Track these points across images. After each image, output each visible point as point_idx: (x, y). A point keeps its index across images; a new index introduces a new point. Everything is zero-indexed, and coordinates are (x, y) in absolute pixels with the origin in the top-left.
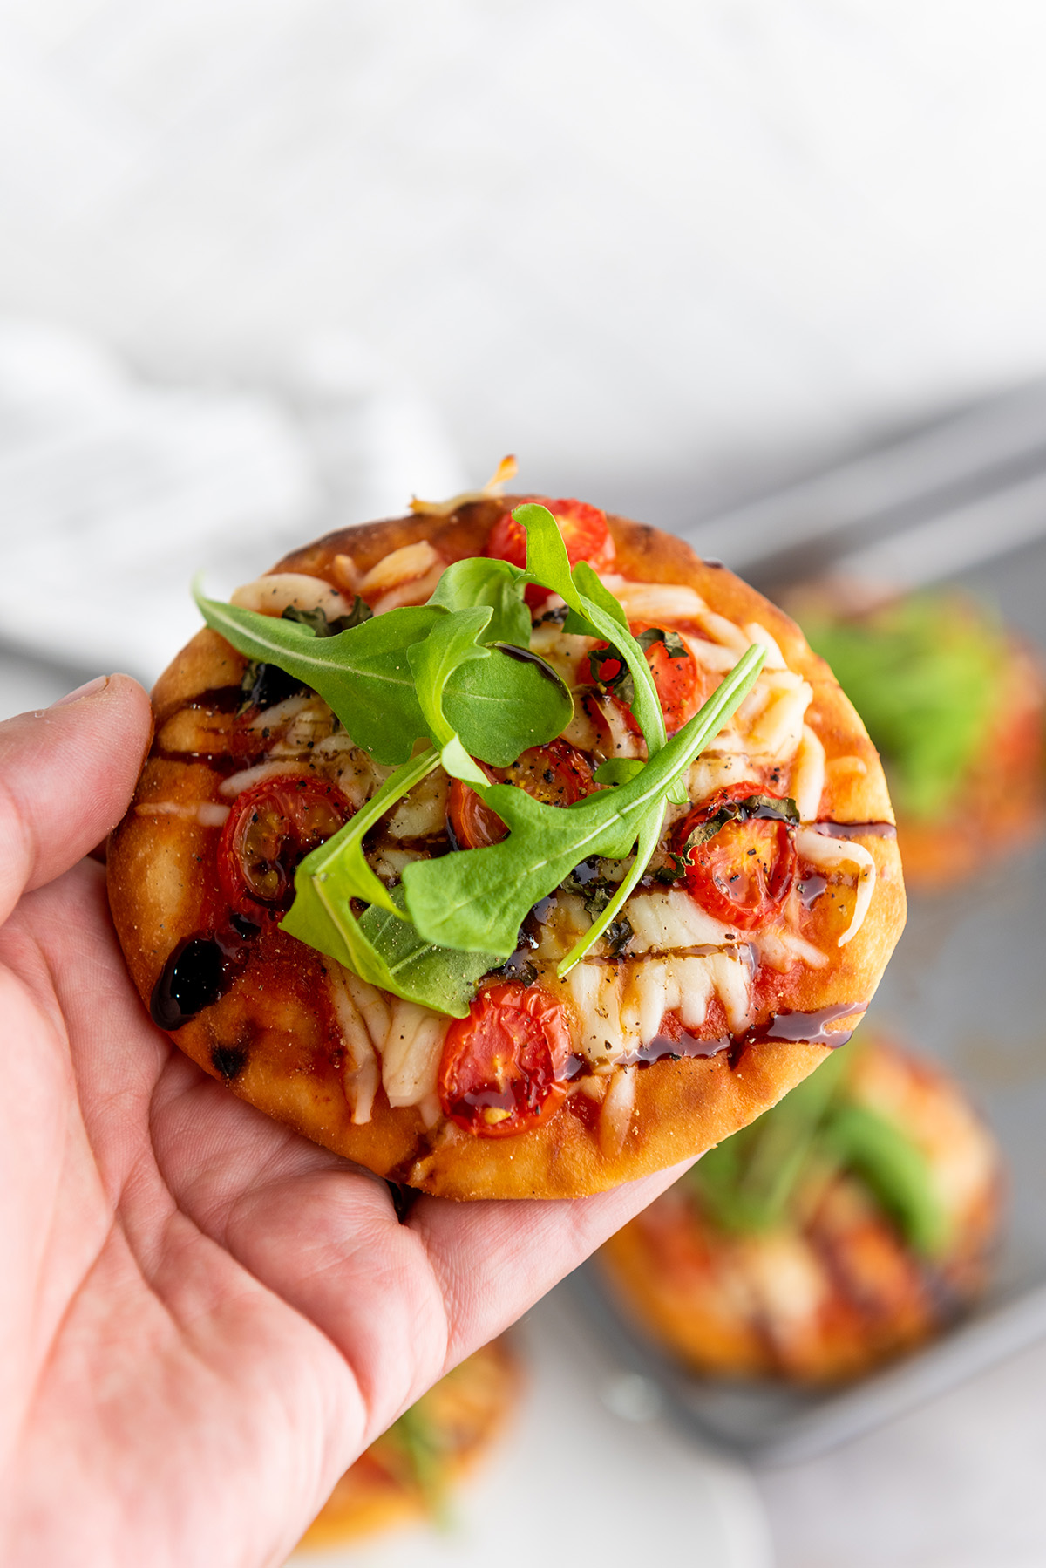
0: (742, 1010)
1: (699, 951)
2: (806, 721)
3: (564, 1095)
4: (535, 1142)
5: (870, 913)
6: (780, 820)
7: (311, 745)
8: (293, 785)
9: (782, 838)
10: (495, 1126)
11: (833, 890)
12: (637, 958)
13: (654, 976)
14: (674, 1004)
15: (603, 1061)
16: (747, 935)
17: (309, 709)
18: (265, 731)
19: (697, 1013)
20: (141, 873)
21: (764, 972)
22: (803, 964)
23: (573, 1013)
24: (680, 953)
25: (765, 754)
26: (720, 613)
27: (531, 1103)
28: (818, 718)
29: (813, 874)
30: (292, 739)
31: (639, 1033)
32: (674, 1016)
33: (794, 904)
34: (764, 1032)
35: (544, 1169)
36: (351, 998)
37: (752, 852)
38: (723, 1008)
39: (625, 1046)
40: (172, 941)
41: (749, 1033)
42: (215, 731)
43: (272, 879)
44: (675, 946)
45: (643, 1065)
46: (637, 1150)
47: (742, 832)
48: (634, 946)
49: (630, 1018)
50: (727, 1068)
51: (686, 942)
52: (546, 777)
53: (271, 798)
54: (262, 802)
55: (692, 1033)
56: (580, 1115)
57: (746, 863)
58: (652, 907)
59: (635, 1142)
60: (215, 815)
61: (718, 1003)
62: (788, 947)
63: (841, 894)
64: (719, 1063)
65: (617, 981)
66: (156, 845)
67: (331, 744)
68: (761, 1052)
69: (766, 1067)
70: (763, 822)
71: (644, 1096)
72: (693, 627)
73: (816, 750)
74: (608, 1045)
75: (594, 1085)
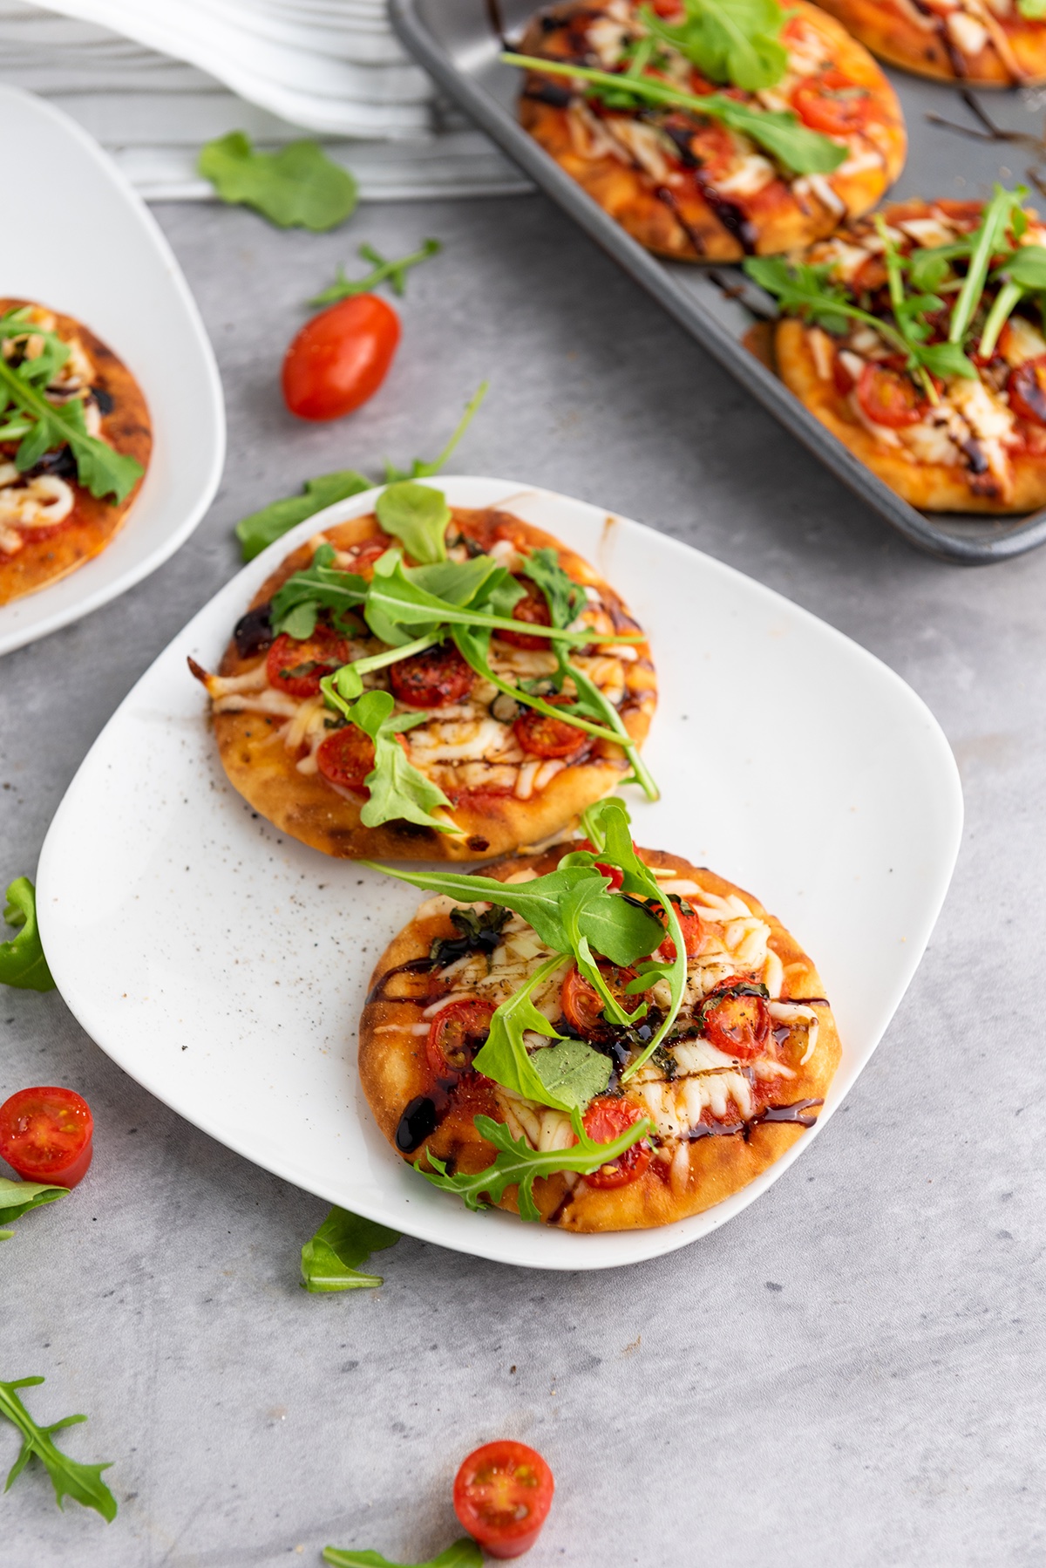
0: (748, 1107)
1: (718, 1071)
2: (768, 946)
3: (647, 1160)
4: (634, 1191)
5: (818, 1045)
6: (757, 996)
7: (475, 983)
8: (466, 1005)
9: (761, 1009)
10: (609, 1176)
11: (794, 1033)
12: (682, 1078)
13: (692, 1086)
14: (706, 1103)
15: (668, 1137)
16: (745, 1062)
17: (472, 963)
18: (447, 979)
19: (721, 1108)
20: (382, 1067)
21: (758, 1083)
22: (781, 1077)
23: (648, 1112)
24: (707, 1073)
25: (745, 964)
26: (711, 892)
27: (630, 1162)
28: (775, 944)
29: (780, 1026)
30: (464, 981)
31: (688, 1120)
32: (707, 1112)
33: (771, 1043)
34: (762, 1118)
35: (641, 1207)
36: (515, 1117)
37: (743, 1015)
38: (736, 1105)
39: (680, 1129)
40: (404, 1102)
41: (753, 1118)
42: (417, 984)
43: (461, 1057)
44: (704, 1069)
45: (692, 1140)
46: (694, 1191)
47: (735, 1003)
48: (679, 1072)
49: (682, 1112)
50: (743, 1141)
51: (710, 1067)
52: (617, 983)
53: (455, 1013)
54: (449, 1016)
55: (719, 1120)
56: (658, 1173)
57: (740, 1021)
58: (688, 1050)
59: (693, 1186)
60: (422, 1029)
61: (732, 1101)
62: (770, 1067)
63: (799, 1036)
64: (738, 1138)
65: (672, 1093)
66: (389, 1049)
67: (488, 980)
68: (762, 1129)
69: (766, 1138)
70: (747, 998)
71: (694, 1159)
72: (695, 900)
73: (776, 962)
74: (670, 1127)
75: (664, 1153)
